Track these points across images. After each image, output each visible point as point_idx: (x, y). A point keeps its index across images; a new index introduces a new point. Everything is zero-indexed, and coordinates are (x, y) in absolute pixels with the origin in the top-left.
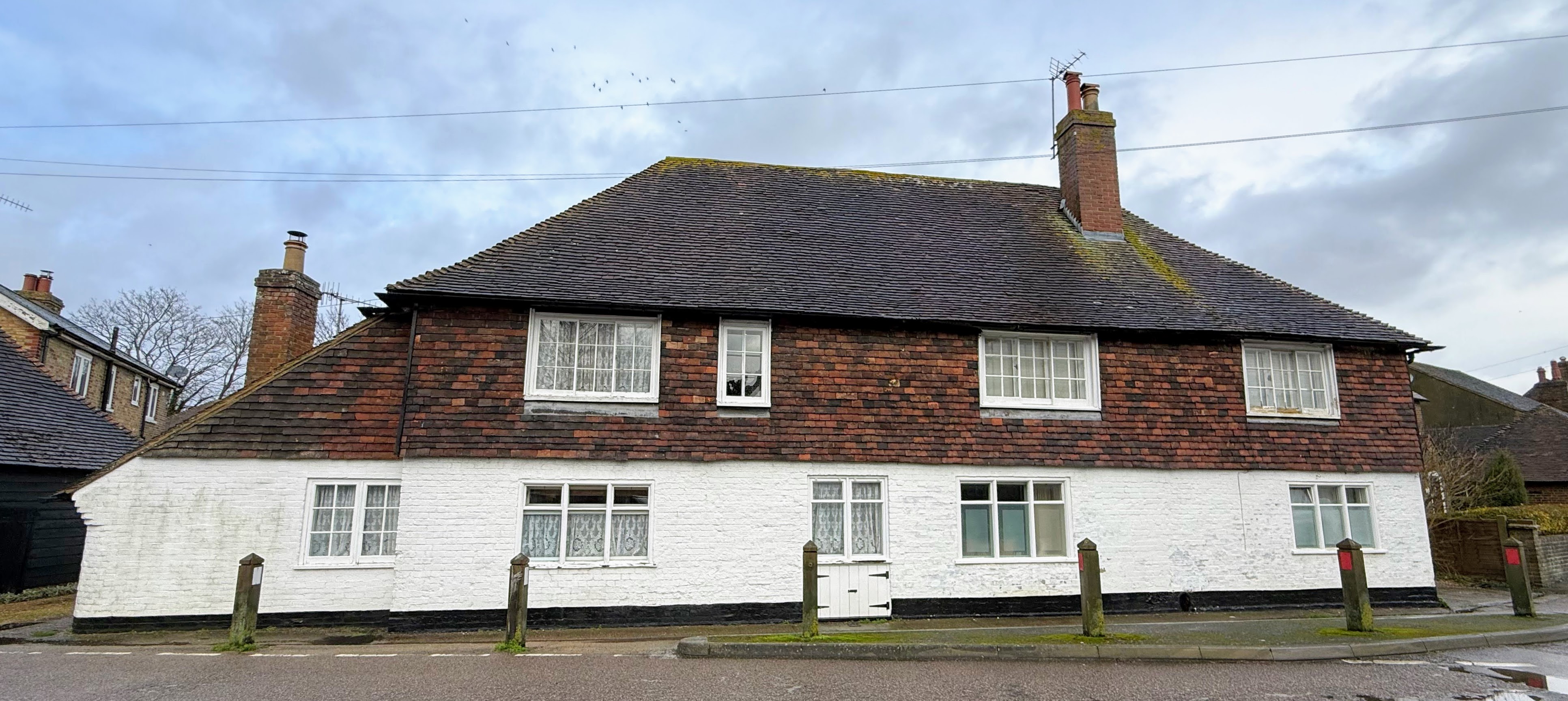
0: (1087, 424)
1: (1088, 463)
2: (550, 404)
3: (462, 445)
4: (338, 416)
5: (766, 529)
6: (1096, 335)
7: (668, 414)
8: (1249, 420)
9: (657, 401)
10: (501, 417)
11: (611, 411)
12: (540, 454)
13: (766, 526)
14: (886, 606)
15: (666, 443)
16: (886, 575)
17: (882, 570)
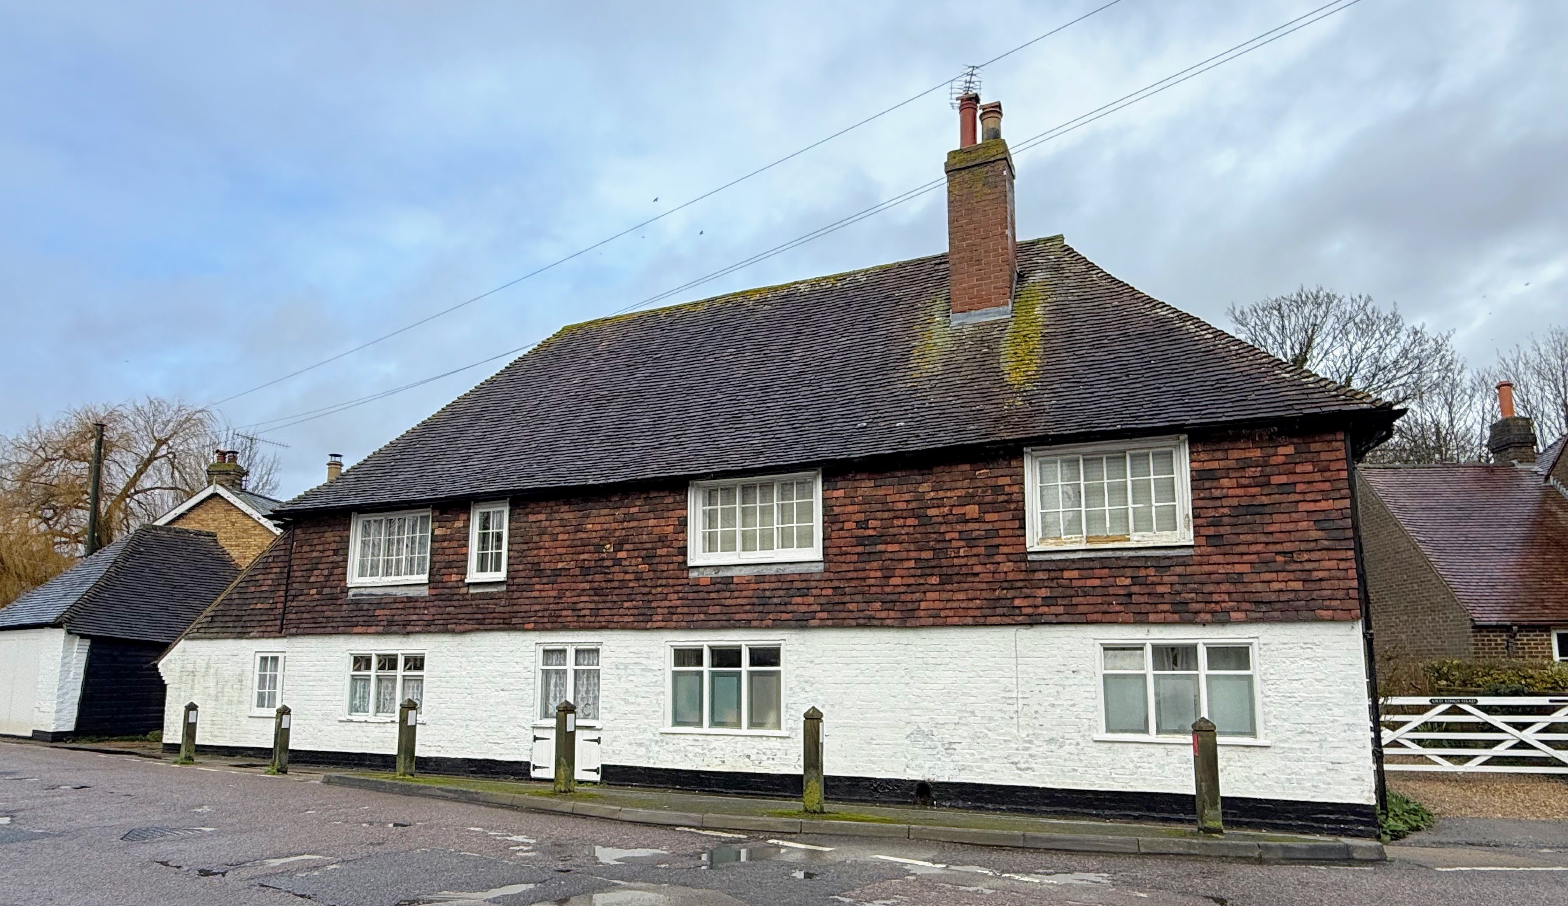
0: (805, 578)
1: (801, 623)
2: (363, 589)
3: (313, 625)
4: (268, 606)
5: (503, 693)
6: (820, 469)
7: (435, 592)
8: (1029, 558)
9: (427, 581)
10: (335, 601)
11: (399, 592)
12: (356, 630)
13: (503, 690)
14: (596, 771)
15: (430, 618)
16: (598, 741)
17: (594, 735)
